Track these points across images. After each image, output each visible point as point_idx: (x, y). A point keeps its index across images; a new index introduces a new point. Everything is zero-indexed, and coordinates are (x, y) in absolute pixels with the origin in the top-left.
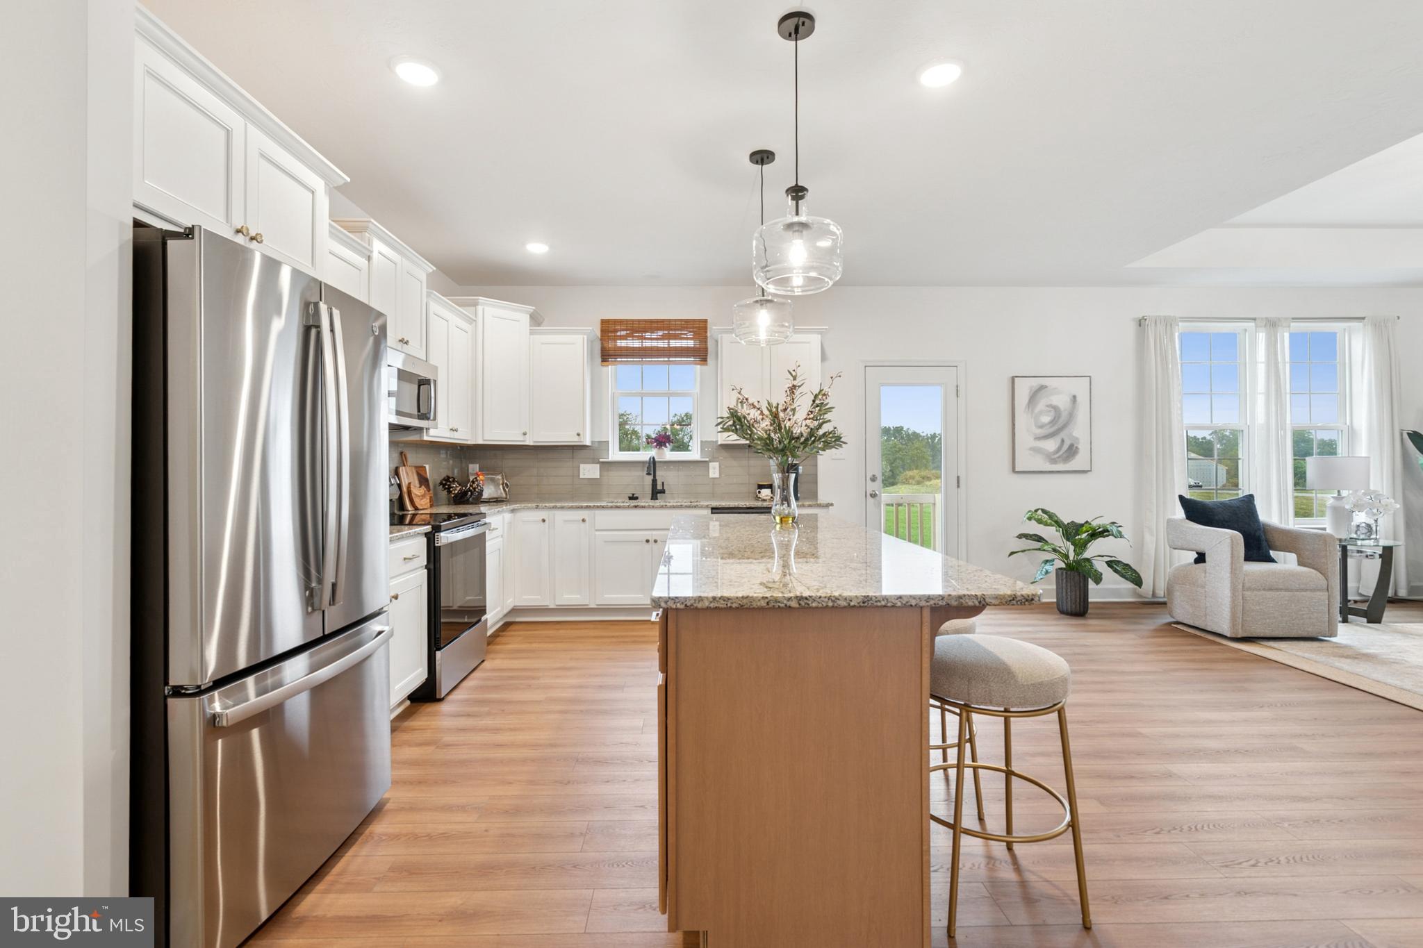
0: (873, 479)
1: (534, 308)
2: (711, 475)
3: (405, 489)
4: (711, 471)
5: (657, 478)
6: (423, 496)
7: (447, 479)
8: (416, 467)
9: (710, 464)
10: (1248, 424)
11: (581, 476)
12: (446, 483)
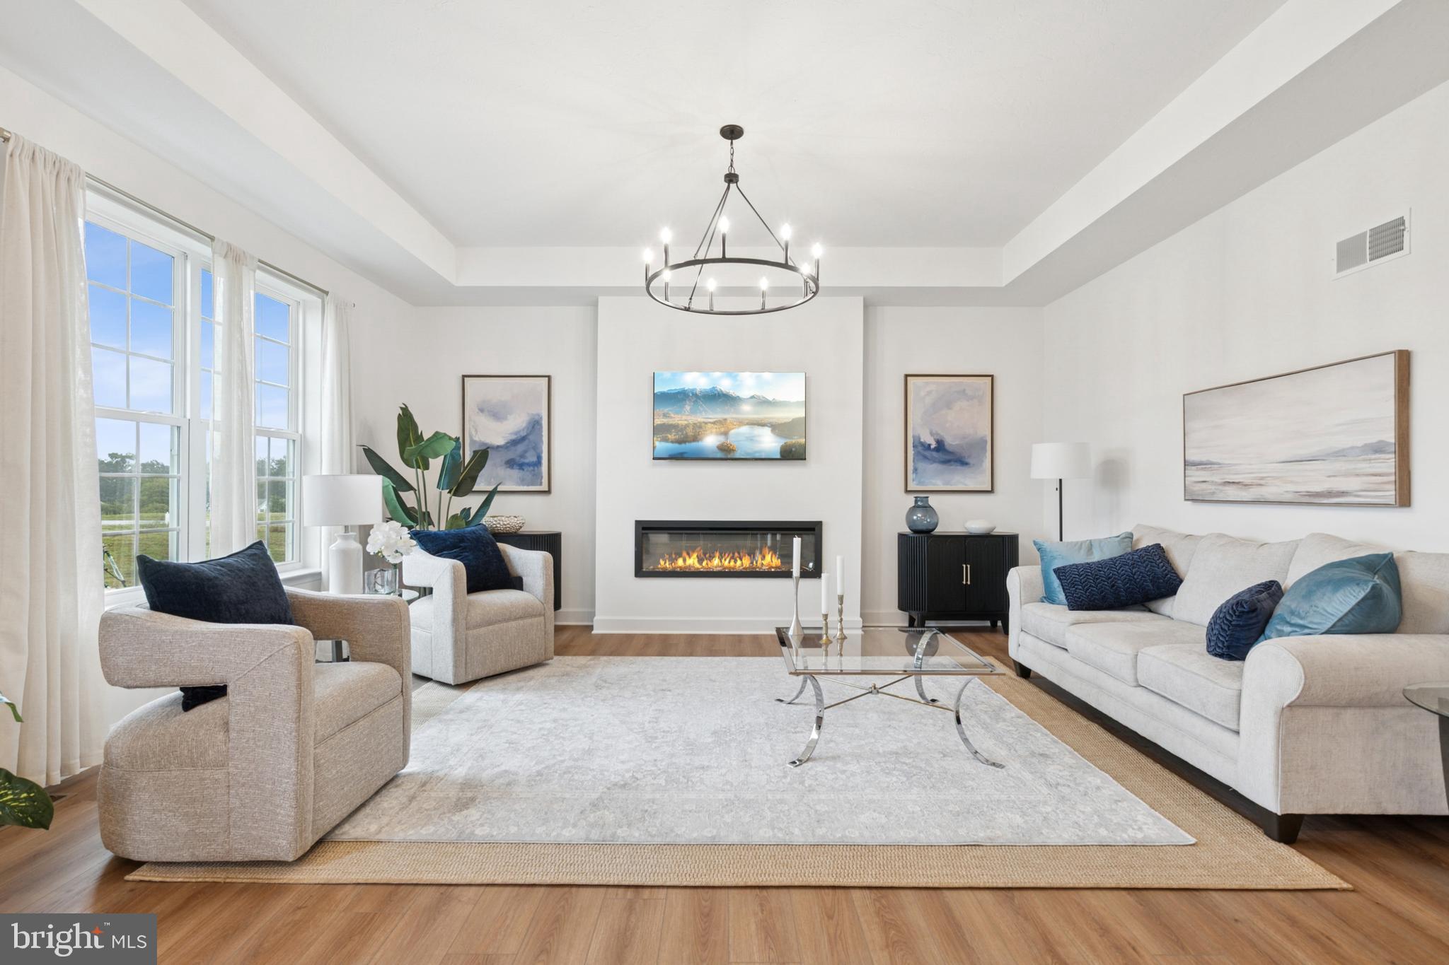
10: (188, 416)
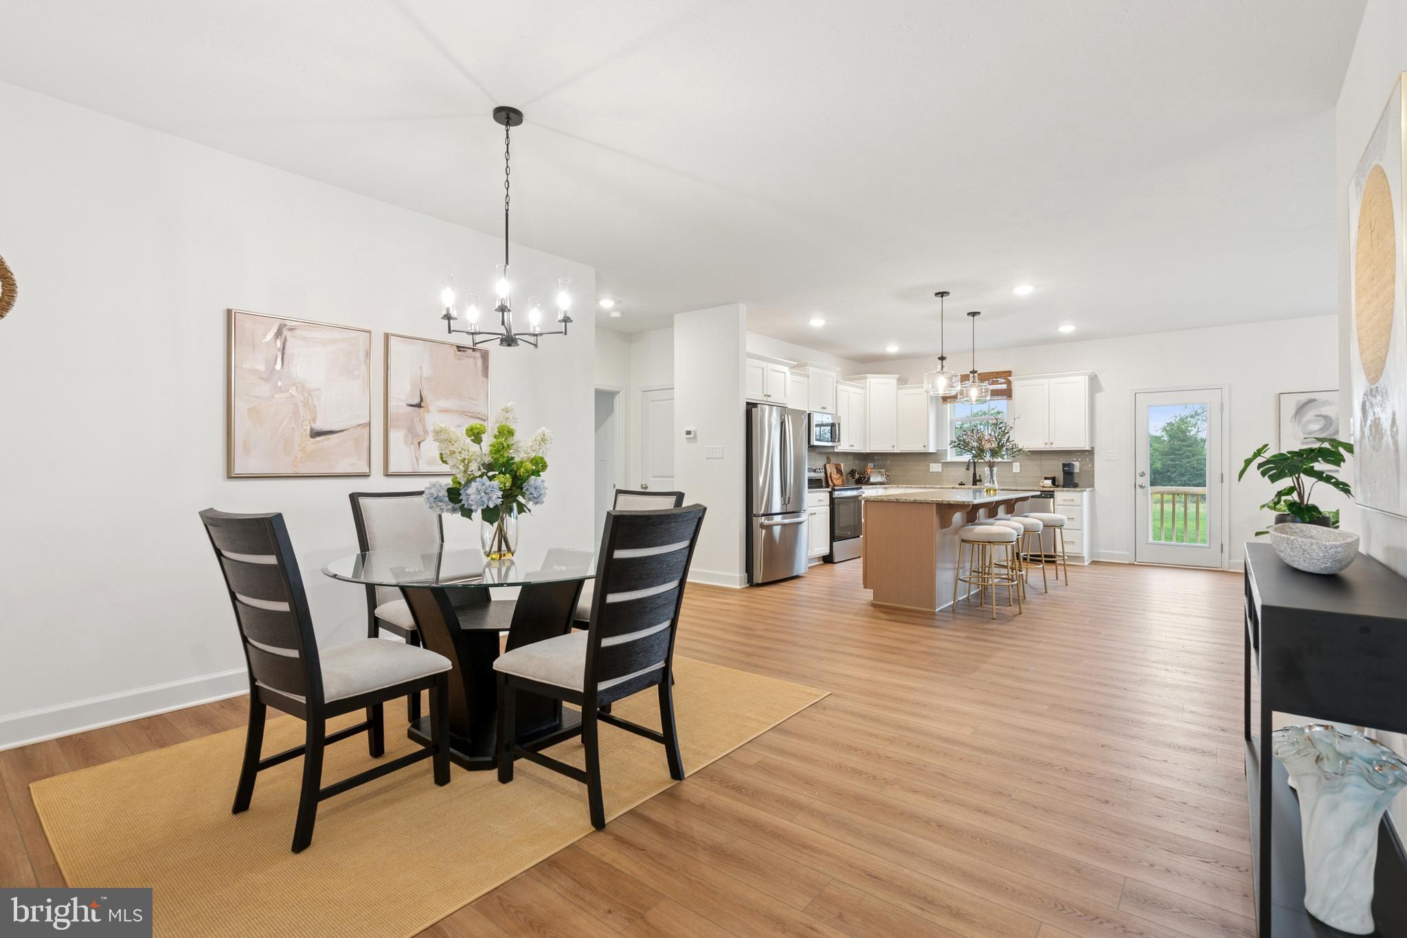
0: (1143, 475)
1: (898, 376)
2: (1014, 471)
3: (829, 475)
4: (1014, 468)
5: (977, 472)
6: (838, 479)
7: (853, 471)
8: (835, 465)
9: (1014, 464)
11: (931, 471)
12: (852, 473)
